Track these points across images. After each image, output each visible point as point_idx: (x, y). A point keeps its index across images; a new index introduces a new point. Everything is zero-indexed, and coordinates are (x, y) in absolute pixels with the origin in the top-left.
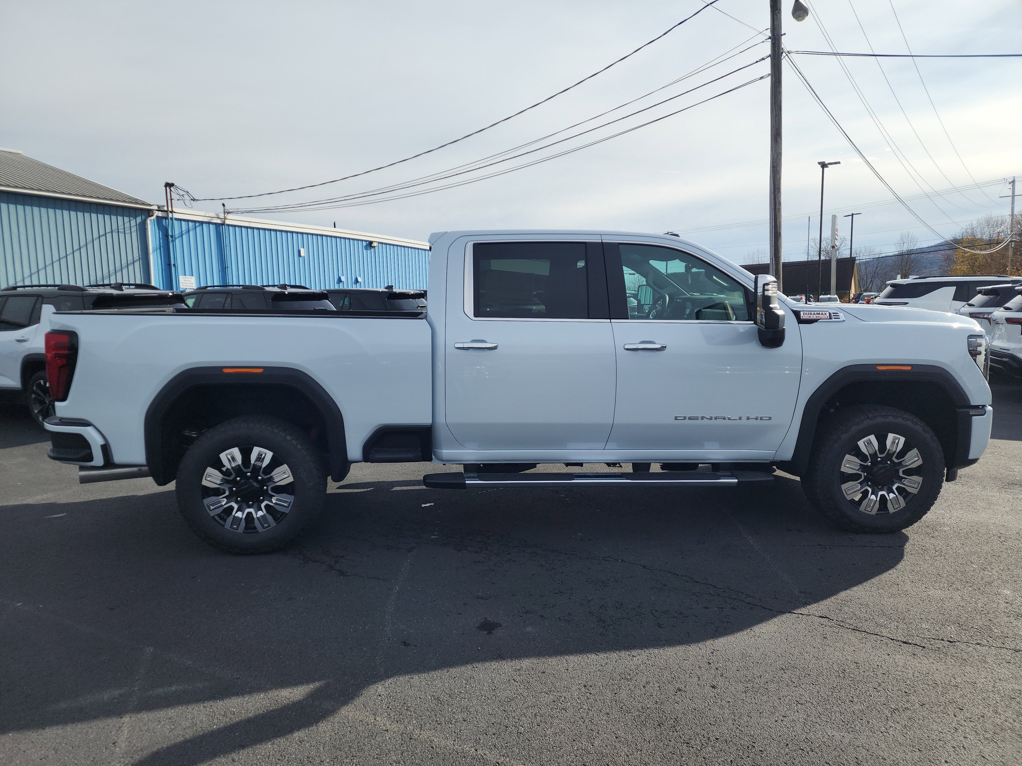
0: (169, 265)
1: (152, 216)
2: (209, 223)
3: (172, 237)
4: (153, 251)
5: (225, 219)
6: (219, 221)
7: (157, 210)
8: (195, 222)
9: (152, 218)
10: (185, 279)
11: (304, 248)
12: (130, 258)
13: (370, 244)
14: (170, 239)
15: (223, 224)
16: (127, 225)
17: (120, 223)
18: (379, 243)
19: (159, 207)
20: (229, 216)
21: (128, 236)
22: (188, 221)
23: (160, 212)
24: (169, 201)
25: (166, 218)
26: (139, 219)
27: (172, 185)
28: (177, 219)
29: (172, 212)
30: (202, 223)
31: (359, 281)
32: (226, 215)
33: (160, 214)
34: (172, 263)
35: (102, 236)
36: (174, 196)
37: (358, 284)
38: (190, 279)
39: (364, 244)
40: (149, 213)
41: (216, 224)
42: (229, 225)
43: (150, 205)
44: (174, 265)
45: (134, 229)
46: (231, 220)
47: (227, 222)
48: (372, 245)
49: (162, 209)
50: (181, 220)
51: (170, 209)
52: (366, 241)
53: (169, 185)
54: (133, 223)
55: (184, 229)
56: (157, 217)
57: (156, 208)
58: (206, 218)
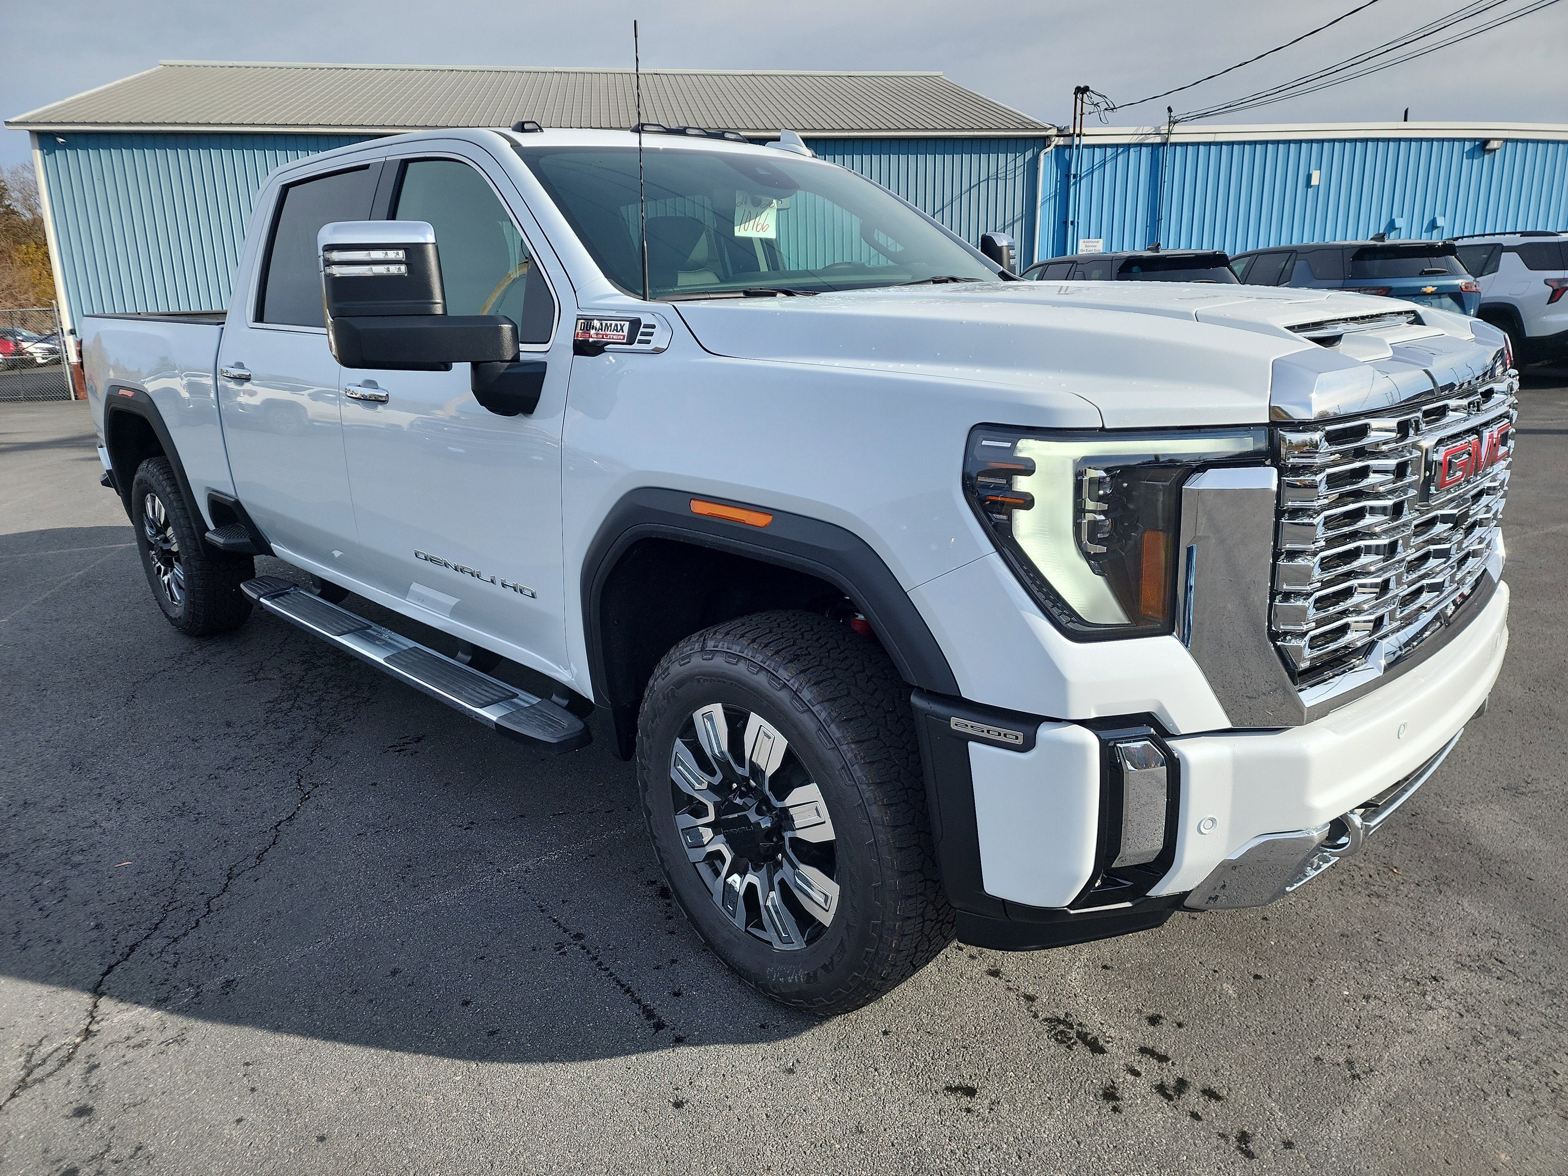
0: (1066, 223)
1: (1049, 146)
2: (1140, 145)
3: (1075, 176)
4: (1043, 204)
5: (1170, 133)
6: (1158, 140)
7: (1057, 136)
8: (1117, 146)
9: (1048, 149)
10: (1088, 244)
11: (1320, 170)
12: (1009, 217)
13: (1482, 146)
14: (1072, 181)
15: (1164, 144)
16: (1011, 166)
17: (1002, 163)
18: (1506, 140)
19: (1058, 130)
20: (1177, 128)
21: (1010, 183)
22: (1105, 146)
23: (1062, 138)
24: (1078, 117)
25: (1070, 147)
26: (1029, 155)
27: (1086, 90)
28: (1086, 146)
29: (1079, 135)
30: (1128, 146)
31: (1438, 225)
32: (1171, 128)
33: (1061, 141)
34: (1070, 219)
35: (973, 187)
36: (1087, 108)
37: (1435, 232)
38: (1094, 244)
39: (1468, 146)
40: (1044, 141)
41: (1152, 145)
42: (1175, 144)
43: (1046, 129)
44: (1073, 223)
45: (1019, 171)
46: (1183, 133)
47: (1173, 139)
48: (1487, 147)
49: (1066, 133)
50: (1094, 146)
51: (1078, 131)
52: (1475, 140)
53: (1082, 91)
54: (1020, 161)
55: (1097, 161)
56: (1057, 146)
57: (1054, 132)
58: (1137, 136)
